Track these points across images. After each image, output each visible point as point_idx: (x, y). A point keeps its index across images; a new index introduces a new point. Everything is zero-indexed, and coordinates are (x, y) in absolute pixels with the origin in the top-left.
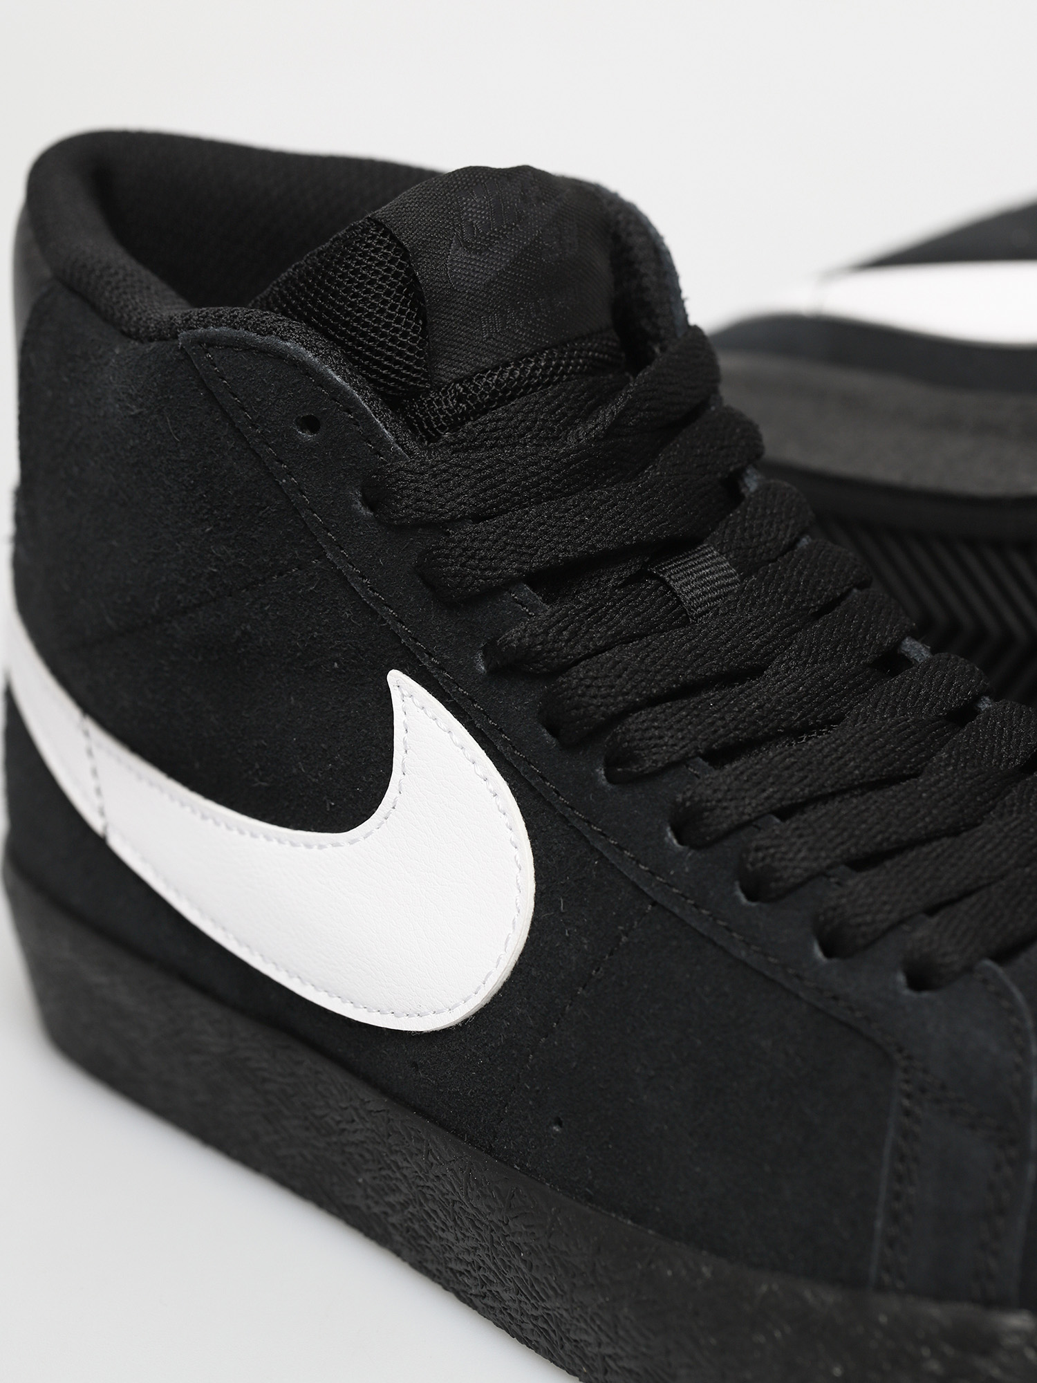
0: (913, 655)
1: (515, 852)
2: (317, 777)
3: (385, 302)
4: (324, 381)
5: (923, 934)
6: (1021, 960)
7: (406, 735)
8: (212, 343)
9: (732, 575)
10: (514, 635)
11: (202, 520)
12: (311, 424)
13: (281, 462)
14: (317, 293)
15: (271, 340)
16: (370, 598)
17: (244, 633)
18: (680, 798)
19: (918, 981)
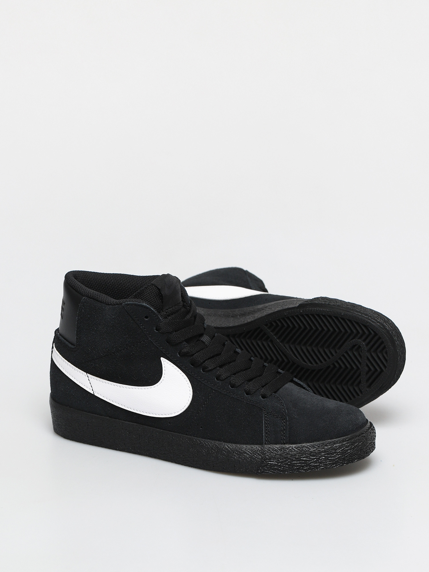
0: (238, 351)
1: (188, 385)
2: (147, 377)
3: (150, 294)
4: (150, 310)
5: (263, 391)
6: (278, 392)
7: (165, 368)
8: (128, 305)
9: (210, 339)
10: (185, 350)
11: (126, 335)
12: (146, 317)
13: (141, 324)
14: (141, 295)
15: (141, 303)
16: (158, 346)
17: (133, 353)
18: (217, 374)
19: (264, 397)
